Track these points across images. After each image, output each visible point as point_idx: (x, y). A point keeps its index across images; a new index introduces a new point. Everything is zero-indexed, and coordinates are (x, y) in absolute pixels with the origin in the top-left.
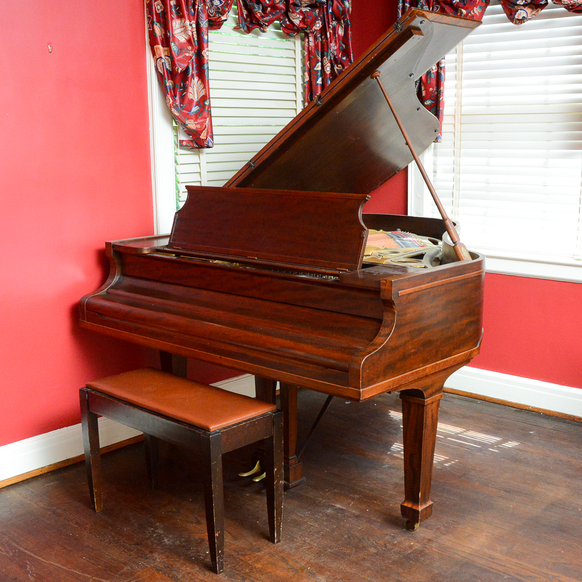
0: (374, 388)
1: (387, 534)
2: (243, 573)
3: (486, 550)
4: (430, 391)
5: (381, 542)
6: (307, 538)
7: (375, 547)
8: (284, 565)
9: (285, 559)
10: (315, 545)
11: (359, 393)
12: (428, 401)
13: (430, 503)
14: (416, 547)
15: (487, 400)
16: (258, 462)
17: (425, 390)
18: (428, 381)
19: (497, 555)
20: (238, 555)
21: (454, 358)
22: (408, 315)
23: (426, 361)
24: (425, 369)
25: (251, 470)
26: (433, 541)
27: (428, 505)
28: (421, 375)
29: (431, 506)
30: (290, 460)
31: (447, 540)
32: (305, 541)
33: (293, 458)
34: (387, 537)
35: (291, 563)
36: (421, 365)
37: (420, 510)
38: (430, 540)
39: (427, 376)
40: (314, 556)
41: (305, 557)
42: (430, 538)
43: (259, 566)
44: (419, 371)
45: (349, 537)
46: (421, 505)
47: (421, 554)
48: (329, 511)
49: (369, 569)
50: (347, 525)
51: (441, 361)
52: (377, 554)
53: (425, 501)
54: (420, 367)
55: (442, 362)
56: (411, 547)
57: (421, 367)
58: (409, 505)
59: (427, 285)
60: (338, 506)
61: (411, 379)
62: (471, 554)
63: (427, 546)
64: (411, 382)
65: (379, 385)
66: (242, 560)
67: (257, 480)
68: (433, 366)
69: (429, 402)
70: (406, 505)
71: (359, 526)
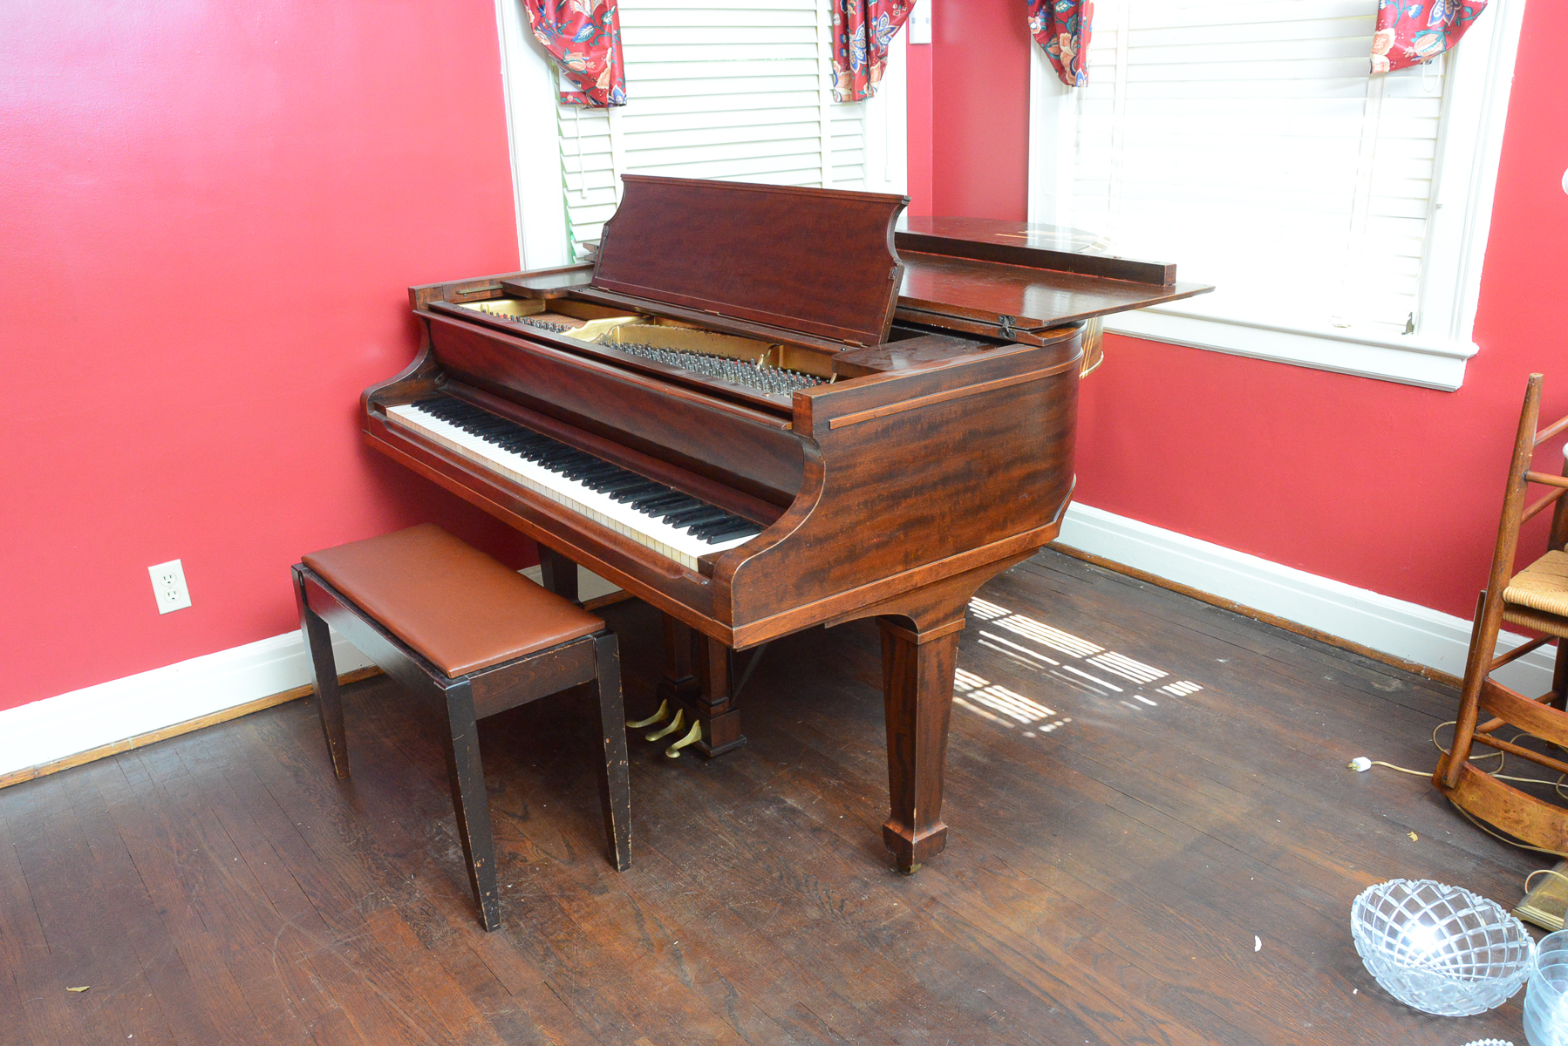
0: (770, 622)
1: (855, 877)
2: (551, 941)
3: (1036, 937)
4: (930, 617)
5: (837, 896)
6: (702, 871)
7: (821, 907)
8: (633, 931)
9: (641, 915)
10: (711, 888)
11: (730, 634)
12: (924, 637)
13: (941, 827)
14: (901, 915)
15: (1158, 583)
16: (664, 702)
17: (917, 615)
18: (924, 598)
19: (1055, 951)
20: (562, 896)
21: (989, 549)
22: (858, 469)
23: (909, 561)
24: (911, 576)
25: (650, 716)
26: (938, 902)
27: (934, 832)
28: (900, 588)
29: (942, 833)
30: (712, 706)
31: (968, 904)
32: (694, 878)
33: (720, 703)
34: (854, 885)
35: (648, 926)
36: (900, 568)
37: (914, 842)
38: (933, 899)
39: (919, 589)
40: (697, 916)
41: (680, 915)
42: (934, 894)
43: (586, 927)
44: (893, 580)
45: (782, 877)
46: (920, 831)
47: (902, 931)
48: (770, 812)
49: (788, 957)
50: (790, 848)
51: (954, 557)
52: (817, 923)
53: (928, 822)
54: (897, 573)
55: (958, 559)
56: (890, 912)
57: (900, 572)
58: (896, 828)
59: (910, 401)
60: (790, 802)
61: (870, 599)
62: (1002, 944)
63: (923, 915)
64: (877, 603)
65: (785, 617)
66: (562, 910)
67: (653, 739)
68: (931, 569)
69: (927, 639)
70: (891, 827)
71: (811, 853)
